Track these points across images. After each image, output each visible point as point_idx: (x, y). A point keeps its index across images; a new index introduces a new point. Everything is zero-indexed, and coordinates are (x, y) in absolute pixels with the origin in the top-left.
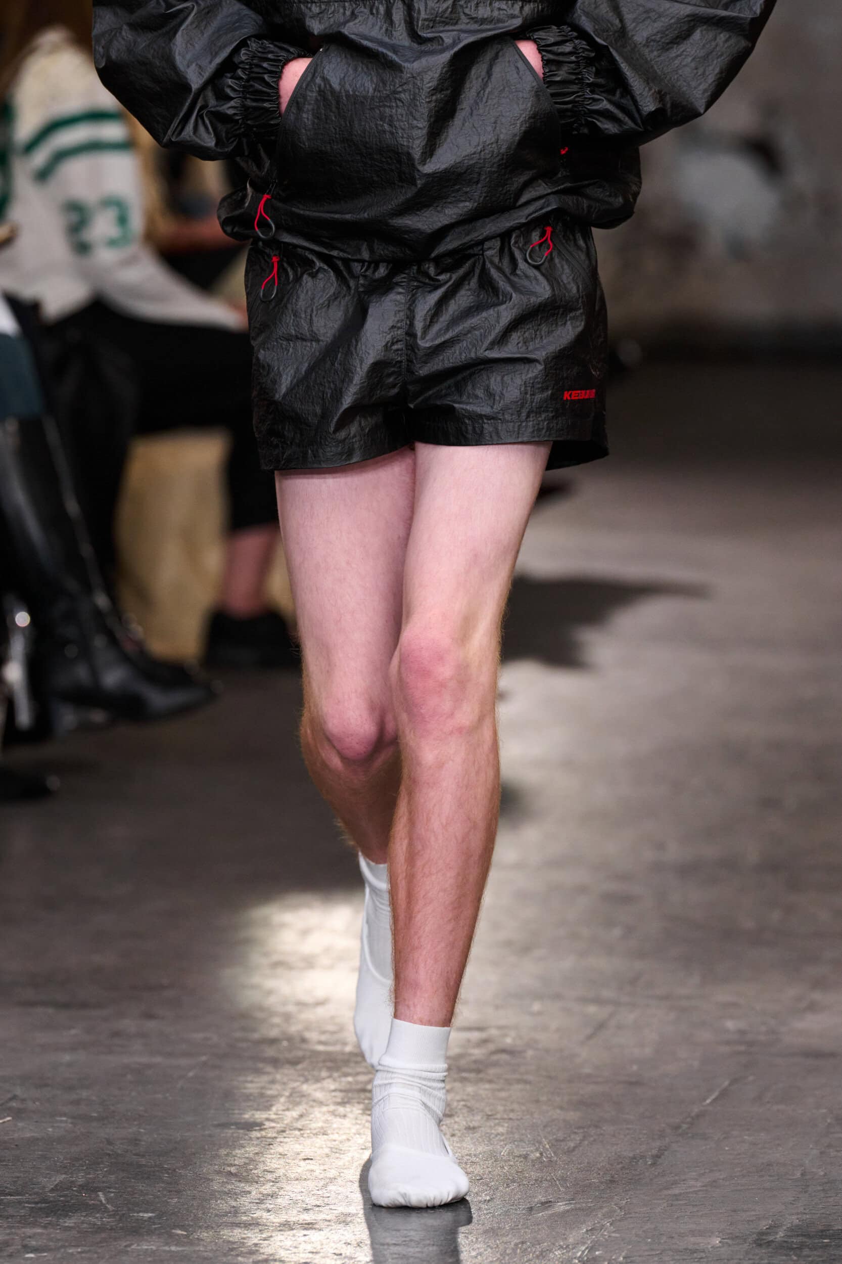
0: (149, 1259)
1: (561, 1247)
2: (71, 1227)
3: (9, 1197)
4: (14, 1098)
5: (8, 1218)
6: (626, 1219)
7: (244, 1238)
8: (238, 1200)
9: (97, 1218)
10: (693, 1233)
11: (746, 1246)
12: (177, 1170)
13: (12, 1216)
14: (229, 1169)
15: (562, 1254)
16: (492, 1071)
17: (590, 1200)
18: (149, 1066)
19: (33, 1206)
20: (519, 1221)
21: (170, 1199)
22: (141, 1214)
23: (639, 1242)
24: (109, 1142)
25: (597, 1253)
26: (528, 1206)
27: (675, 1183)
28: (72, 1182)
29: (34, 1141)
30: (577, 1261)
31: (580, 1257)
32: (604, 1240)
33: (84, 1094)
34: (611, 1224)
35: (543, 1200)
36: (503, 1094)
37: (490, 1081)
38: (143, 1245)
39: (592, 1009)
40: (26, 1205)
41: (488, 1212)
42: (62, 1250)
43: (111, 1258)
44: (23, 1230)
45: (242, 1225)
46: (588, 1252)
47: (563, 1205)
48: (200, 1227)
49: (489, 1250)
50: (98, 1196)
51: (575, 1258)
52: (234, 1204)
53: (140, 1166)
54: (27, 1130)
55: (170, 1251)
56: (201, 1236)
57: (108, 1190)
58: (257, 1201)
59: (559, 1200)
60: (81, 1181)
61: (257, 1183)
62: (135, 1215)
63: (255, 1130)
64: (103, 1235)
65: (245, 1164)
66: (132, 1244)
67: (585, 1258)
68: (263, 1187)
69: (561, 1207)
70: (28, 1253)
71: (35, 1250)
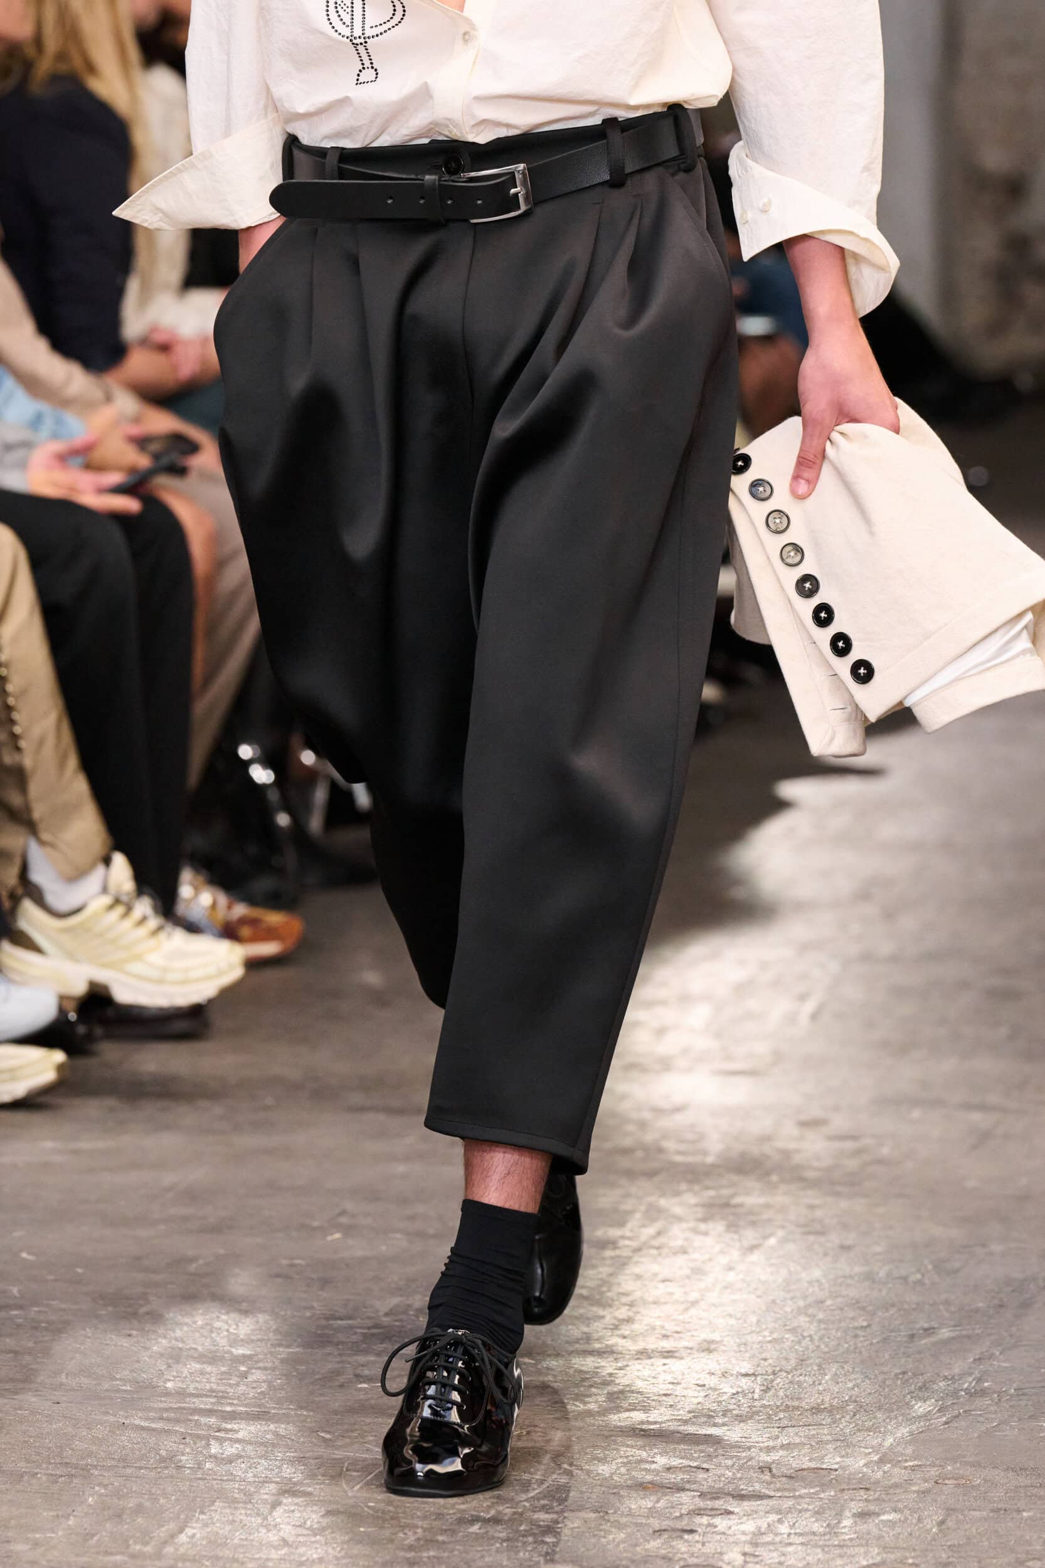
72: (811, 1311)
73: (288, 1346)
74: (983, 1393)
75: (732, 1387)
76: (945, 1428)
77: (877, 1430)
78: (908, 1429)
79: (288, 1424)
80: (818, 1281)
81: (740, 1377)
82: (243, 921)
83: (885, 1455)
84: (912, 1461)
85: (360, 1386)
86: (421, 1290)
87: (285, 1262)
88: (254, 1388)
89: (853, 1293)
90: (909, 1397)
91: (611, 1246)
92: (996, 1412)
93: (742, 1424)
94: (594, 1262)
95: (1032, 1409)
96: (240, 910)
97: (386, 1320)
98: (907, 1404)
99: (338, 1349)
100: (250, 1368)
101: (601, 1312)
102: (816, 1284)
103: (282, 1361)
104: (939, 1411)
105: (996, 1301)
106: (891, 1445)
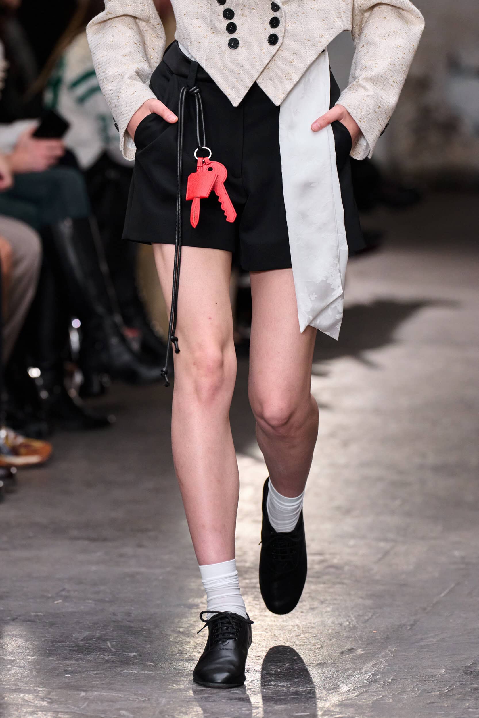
0: (133, 678)
1: (358, 673)
2: (91, 660)
3: (58, 644)
4: (64, 590)
5: (57, 655)
6: (394, 658)
7: (185, 667)
8: (183, 646)
9: (105, 655)
10: (430, 666)
11: (459, 674)
12: (151, 630)
13: (60, 654)
14: (178, 629)
15: (358, 677)
16: (326, 578)
17: (375, 648)
18: (138, 573)
19: (71, 648)
20: (336, 660)
21: (146, 645)
22: (130, 654)
23: (400, 671)
24: (114, 614)
25: (377, 677)
26: (341, 651)
27: (422, 639)
28: (93, 636)
29: (73, 613)
30: (366, 681)
31: (368, 679)
32: (381, 670)
33: (102, 588)
34: (386, 661)
35: (350, 648)
36: (331, 590)
37: (324, 583)
38: (129, 670)
39: (382, 544)
40: (67, 648)
41: (319, 654)
42: (86, 672)
43: (112, 677)
44: (65, 661)
45: (185, 660)
46: (373, 676)
47: (360, 651)
48: (162, 661)
49: (319, 675)
50: (107, 643)
51: (365, 680)
52: (180, 648)
53: (130, 627)
54: (70, 607)
55: (145, 674)
56: (162, 666)
57: (112, 640)
58: (193, 647)
59: (358, 648)
60: (98, 635)
61: (194, 637)
62: (126, 654)
63: (194, 609)
64: (109, 665)
65: (188, 627)
66: (124, 670)
67: (371, 680)
68: (197, 640)
69: (359, 652)
70: (67, 674)
71: (71, 673)
72: (292, 641)
73: (32, 656)
74: (375, 681)
75: (251, 677)
76: (356, 699)
77: (322, 699)
78: (337, 699)
79: (30, 694)
80: (297, 625)
81: (255, 672)
82: (21, 445)
83: (325, 711)
84: (338, 714)
85: (66, 676)
86: (100, 628)
87: (33, 614)
88: (14, 676)
89: (315, 631)
90: (339, 683)
91: (196, 607)
92: (382, 691)
93: (255, 696)
94: (187, 615)
95: (400, 689)
96: (20, 440)
97: (81, 643)
98: (338, 686)
99: (57, 657)
100: (13, 666)
101: (188, 640)
102: (296, 627)
103: (28, 663)
104: (353, 690)
105: (385, 636)
106: (329, 706)
